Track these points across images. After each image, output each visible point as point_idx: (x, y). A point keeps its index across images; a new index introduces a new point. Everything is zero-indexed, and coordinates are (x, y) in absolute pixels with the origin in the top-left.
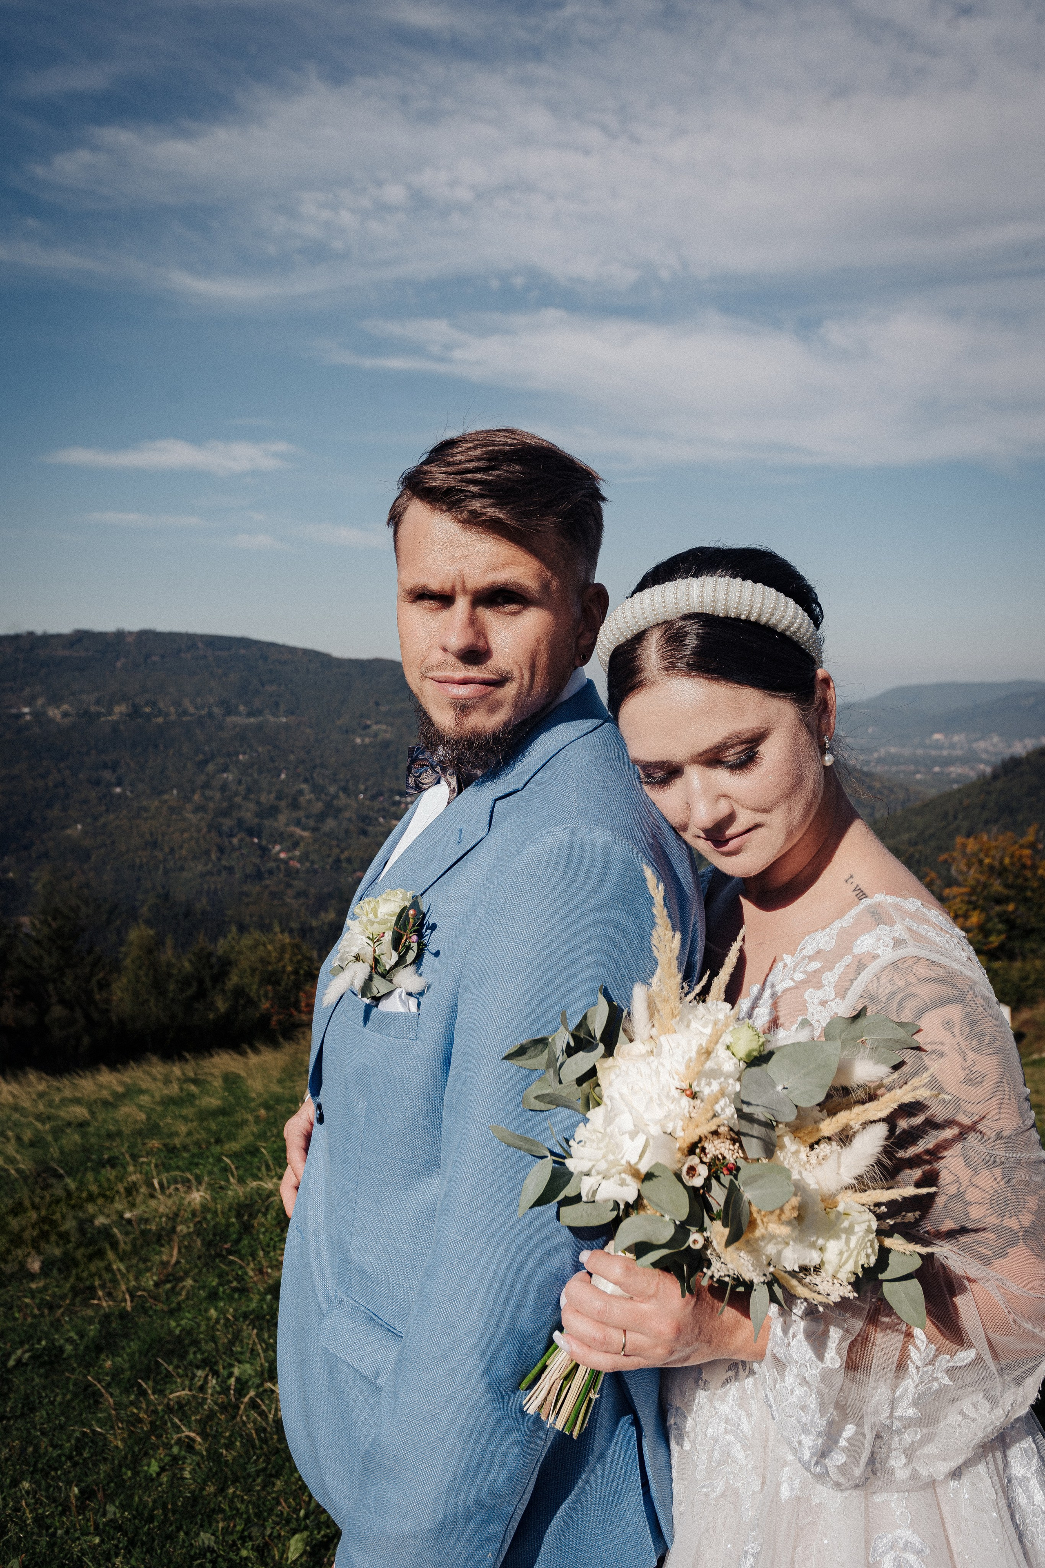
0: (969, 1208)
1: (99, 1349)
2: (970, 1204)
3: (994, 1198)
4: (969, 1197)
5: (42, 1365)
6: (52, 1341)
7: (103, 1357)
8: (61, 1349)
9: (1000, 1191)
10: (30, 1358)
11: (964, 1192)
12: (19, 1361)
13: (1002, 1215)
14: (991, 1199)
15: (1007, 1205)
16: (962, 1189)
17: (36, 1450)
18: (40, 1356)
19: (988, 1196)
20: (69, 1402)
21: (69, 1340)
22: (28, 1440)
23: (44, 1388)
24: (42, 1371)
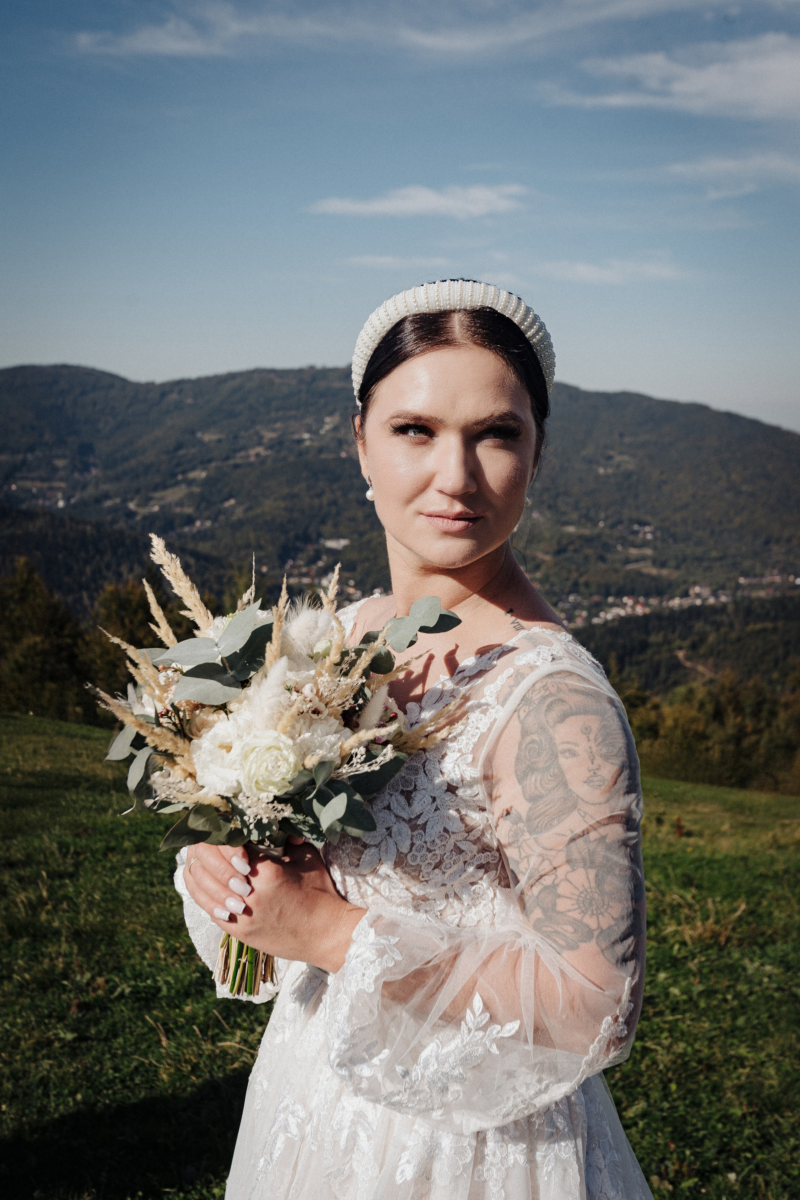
0: (558, 900)
1: (187, 995)
2: (559, 896)
3: (583, 895)
4: (560, 890)
5: (138, 1000)
6: (155, 981)
7: (189, 1001)
8: (159, 989)
9: (589, 890)
10: (131, 993)
11: (558, 885)
12: (122, 995)
13: (584, 913)
14: (579, 896)
15: (591, 904)
16: (556, 882)
17: (101, 1069)
18: (139, 992)
19: (578, 893)
20: (144, 1034)
21: (167, 983)
22: (99, 1060)
23: (130, 1019)
24: (137, 1005)
